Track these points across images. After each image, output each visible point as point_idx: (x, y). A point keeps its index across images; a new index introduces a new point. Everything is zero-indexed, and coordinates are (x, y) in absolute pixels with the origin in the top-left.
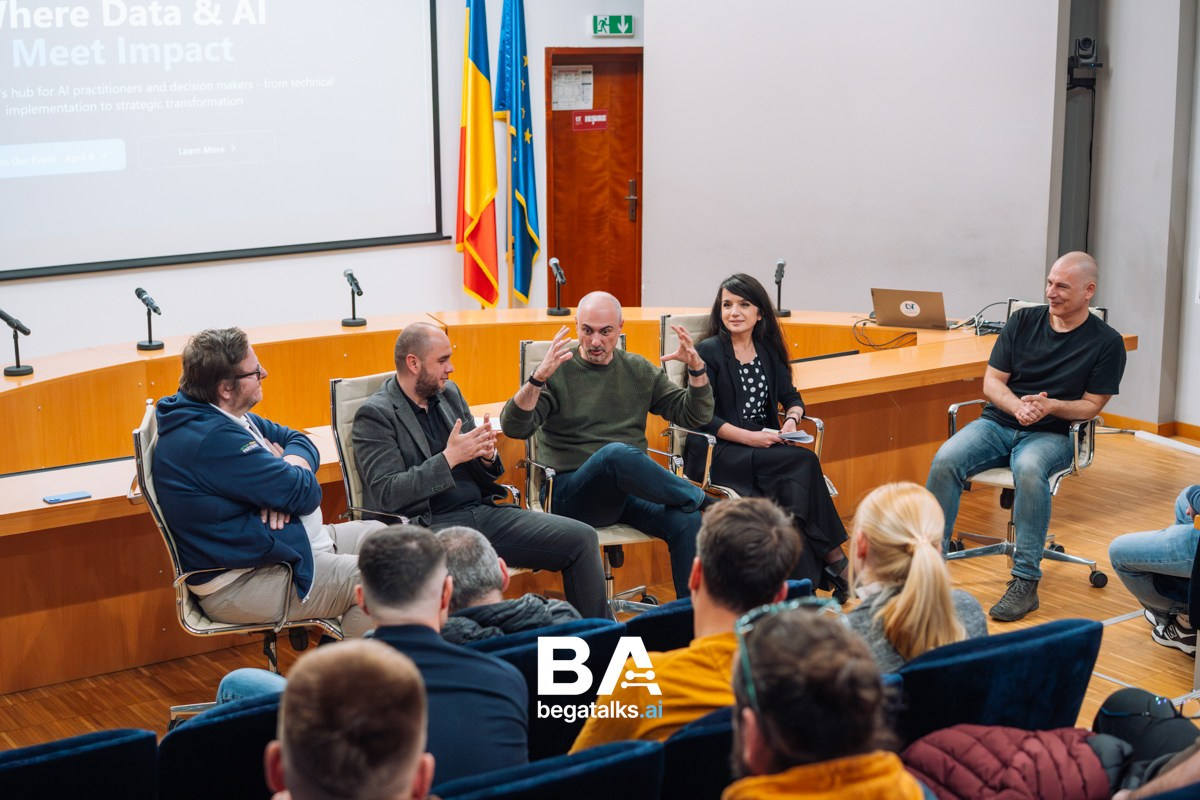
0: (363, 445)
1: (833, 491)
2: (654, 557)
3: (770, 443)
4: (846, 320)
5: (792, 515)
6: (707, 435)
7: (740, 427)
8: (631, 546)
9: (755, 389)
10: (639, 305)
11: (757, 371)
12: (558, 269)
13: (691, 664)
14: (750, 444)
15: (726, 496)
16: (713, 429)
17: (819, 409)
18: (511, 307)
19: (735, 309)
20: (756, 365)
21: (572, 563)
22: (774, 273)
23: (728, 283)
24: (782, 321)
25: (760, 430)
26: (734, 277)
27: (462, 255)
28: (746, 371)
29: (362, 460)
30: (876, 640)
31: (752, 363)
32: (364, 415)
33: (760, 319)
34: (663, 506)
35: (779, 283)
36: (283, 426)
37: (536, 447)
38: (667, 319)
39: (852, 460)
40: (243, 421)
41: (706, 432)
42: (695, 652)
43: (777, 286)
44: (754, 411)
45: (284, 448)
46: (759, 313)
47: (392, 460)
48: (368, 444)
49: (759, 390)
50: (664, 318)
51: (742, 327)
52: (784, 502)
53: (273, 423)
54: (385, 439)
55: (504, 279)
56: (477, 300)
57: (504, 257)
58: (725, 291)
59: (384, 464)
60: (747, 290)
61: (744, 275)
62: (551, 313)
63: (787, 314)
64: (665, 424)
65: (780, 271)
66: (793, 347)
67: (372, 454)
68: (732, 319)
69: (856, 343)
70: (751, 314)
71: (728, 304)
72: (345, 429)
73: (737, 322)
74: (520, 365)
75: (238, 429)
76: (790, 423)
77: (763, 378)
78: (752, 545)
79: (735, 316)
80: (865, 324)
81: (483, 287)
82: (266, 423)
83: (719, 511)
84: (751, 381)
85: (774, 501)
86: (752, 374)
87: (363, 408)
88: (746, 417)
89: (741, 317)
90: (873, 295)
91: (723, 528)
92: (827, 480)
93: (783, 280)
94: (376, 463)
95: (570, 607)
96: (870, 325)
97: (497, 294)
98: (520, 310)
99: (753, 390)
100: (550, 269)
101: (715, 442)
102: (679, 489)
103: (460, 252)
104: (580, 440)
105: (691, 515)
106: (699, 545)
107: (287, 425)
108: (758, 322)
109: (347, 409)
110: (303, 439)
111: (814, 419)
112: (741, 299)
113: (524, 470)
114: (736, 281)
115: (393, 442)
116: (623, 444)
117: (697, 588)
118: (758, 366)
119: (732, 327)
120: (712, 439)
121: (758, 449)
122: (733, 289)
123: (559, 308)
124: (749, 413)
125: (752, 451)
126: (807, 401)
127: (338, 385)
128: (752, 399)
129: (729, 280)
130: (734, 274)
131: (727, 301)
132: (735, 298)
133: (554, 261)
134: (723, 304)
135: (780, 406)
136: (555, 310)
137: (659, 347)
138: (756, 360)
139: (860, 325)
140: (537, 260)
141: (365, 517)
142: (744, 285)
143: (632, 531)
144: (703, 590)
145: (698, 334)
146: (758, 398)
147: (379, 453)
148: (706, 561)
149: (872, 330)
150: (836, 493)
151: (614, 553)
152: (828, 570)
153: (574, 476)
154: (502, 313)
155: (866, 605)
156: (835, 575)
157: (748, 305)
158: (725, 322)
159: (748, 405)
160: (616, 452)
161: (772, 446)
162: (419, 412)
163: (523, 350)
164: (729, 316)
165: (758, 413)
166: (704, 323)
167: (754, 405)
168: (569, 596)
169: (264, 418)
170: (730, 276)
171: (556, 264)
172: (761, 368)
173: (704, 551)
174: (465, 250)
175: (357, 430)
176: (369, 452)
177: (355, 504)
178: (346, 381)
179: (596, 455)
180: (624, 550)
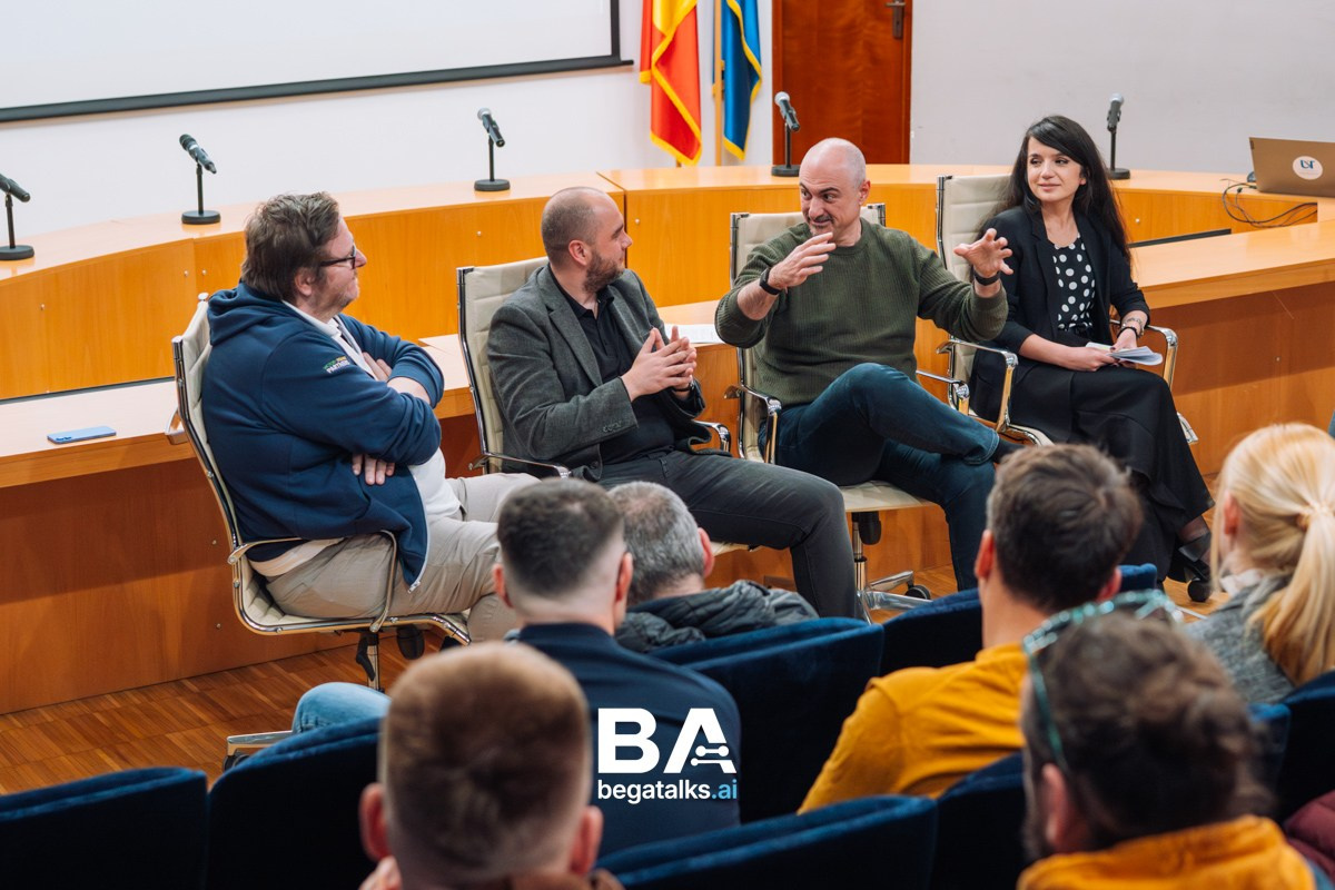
0: (502, 363)
1: (1191, 436)
2: (925, 531)
3: (1097, 364)
4: (1211, 183)
5: (1129, 470)
6: (1004, 352)
7: (1053, 340)
8: (891, 513)
9: (1076, 286)
10: (906, 161)
11: (1080, 258)
12: (788, 108)
13: (977, 686)
14: (1070, 365)
15: (1032, 442)
16: (1014, 344)
17: (1171, 316)
18: (719, 163)
19: (1046, 167)
20: (1078, 250)
21: (806, 537)
22: (1106, 115)
23: (1037, 130)
24: (1117, 185)
25: (1084, 345)
26: (1046, 120)
27: (649, 88)
28: (1063, 258)
29: (502, 385)
30: (1251, 654)
31: (1072, 247)
32: (505, 321)
33: (1084, 182)
34: (936, 455)
35: (1113, 130)
36: (392, 336)
37: (754, 369)
38: (947, 182)
39: (1219, 390)
40: (331, 327)
41: (1003, 348)
42: (983, 668)
43: (1109, 134)
44: (1075, 317)
45: (392, 368)
46: (1083, 173)
47: (546, 385)
48: (511, 362)
49: (1081, 287)
50: (942, 180)
51: (1056, 194)
52: (1116, 451)
53: (378, 330)
54: (536, 355)
55: (709, 124)
56: (670, 153)
57: (709, 90)
58: (1033, 141)
59: (534, 391)
60: (1066, 139)
61: (1061, 118)
62: (777, 173)
63: (1125, 175)
64: (942, 335)
65: (1115, 112)
66: (1133, 222)
67: (516, 377)
68: (1042, 181)
69: (1227, 217)
70: (1069, 176)
71: (1037, 160)
72: (478, 339)
73: (1050, 187)
74: (731, 248)
75: (323, 339)
76: (1127, 335)
77: (1088, 269)
78: (1069, 513)
79: (1047, 178)
80: (1240, 191)
81: (678, 133)
82: (367, 332)
83: (1021, 464)
84: (1070, 272)
85: (1101, 449)
86: (1071, 263)
87: (501, 311)
88: (1062, 326)
89: (1057, 179)
90: (1252, 147)
91: (1026, 488)
92: (1182, 418)
93: (1119, 125)
94: (523, 389)
95: (801, 600)
96: (1247, 192)
97: (699, 145)
98: (731, 168)
99: (1073, 286)
100: (776, 108)
101: (1016, 361)
102: (961, 430)
103: (645, 83)
104: (814, 359)
105: (977, 469)
106: (990, 514)
107: (398, 334)
108: (1080, 186)
109: (482, 309)
110: (419, 354)
111: (1164, 330)
112: (1056, 152)
113: (734, 403)
114: (1049, 126)
115: (544, 358)
116: (878, 365)
117: (987, 575)
118: (1080, 252)
119: (1042, 194)
120: (1011, 359)
121: (1078, 373)
122: (1045, 138)
123: (789, 166)
124: (1067, 320)
125: (1072, 373)
126: (1153, 303)
127: (468, 276)
128: (1072, 300)
129: (1039, 125)
130: (1047, 116)
131: (1036, 156)
132: (1048, 152)
133: (783, 96)
134: (1029, 159)
135: (1113, 311)
136: (783, 168)
137: (934, 225)
138: (1077, 243)
139: (1233, 191)
140: (757, 94)
141: (508, 468)
142: (1061, 133)
143: (891, 491)
144: (995, 578)
145: (995, 203)
146: (1080, 298)
147: (529, 373)
148: (1000, 536)
149: (1250, 199)
150: (1196, 438)
151: (867, 524)
152: (1184, 551)
153: (809, 410)
154: (706, 172)
155: (1236, 603)
156: (1194, 559)
157: (1066, 162)
158: (1033, 187)
159: (1065, 308)
160: (867, 376)
161: (1101, 369)
162: (585, 315)
163: (736, 227)
164: (1038, 177)
165: (1080, 320)
166: (1002, 188)
167: (1074, 308)
168: (802, 584)
169: (364, 323)
170: (1040, 120)
171: (785, 102)
172: (1085, 254)
173: (998, 522)
174: (652, 81)
175: (495, 342)
176: (511, 374)
177: (492, 449)
178: (480, 270)
179: (840, 381)
180: (882, 519)
